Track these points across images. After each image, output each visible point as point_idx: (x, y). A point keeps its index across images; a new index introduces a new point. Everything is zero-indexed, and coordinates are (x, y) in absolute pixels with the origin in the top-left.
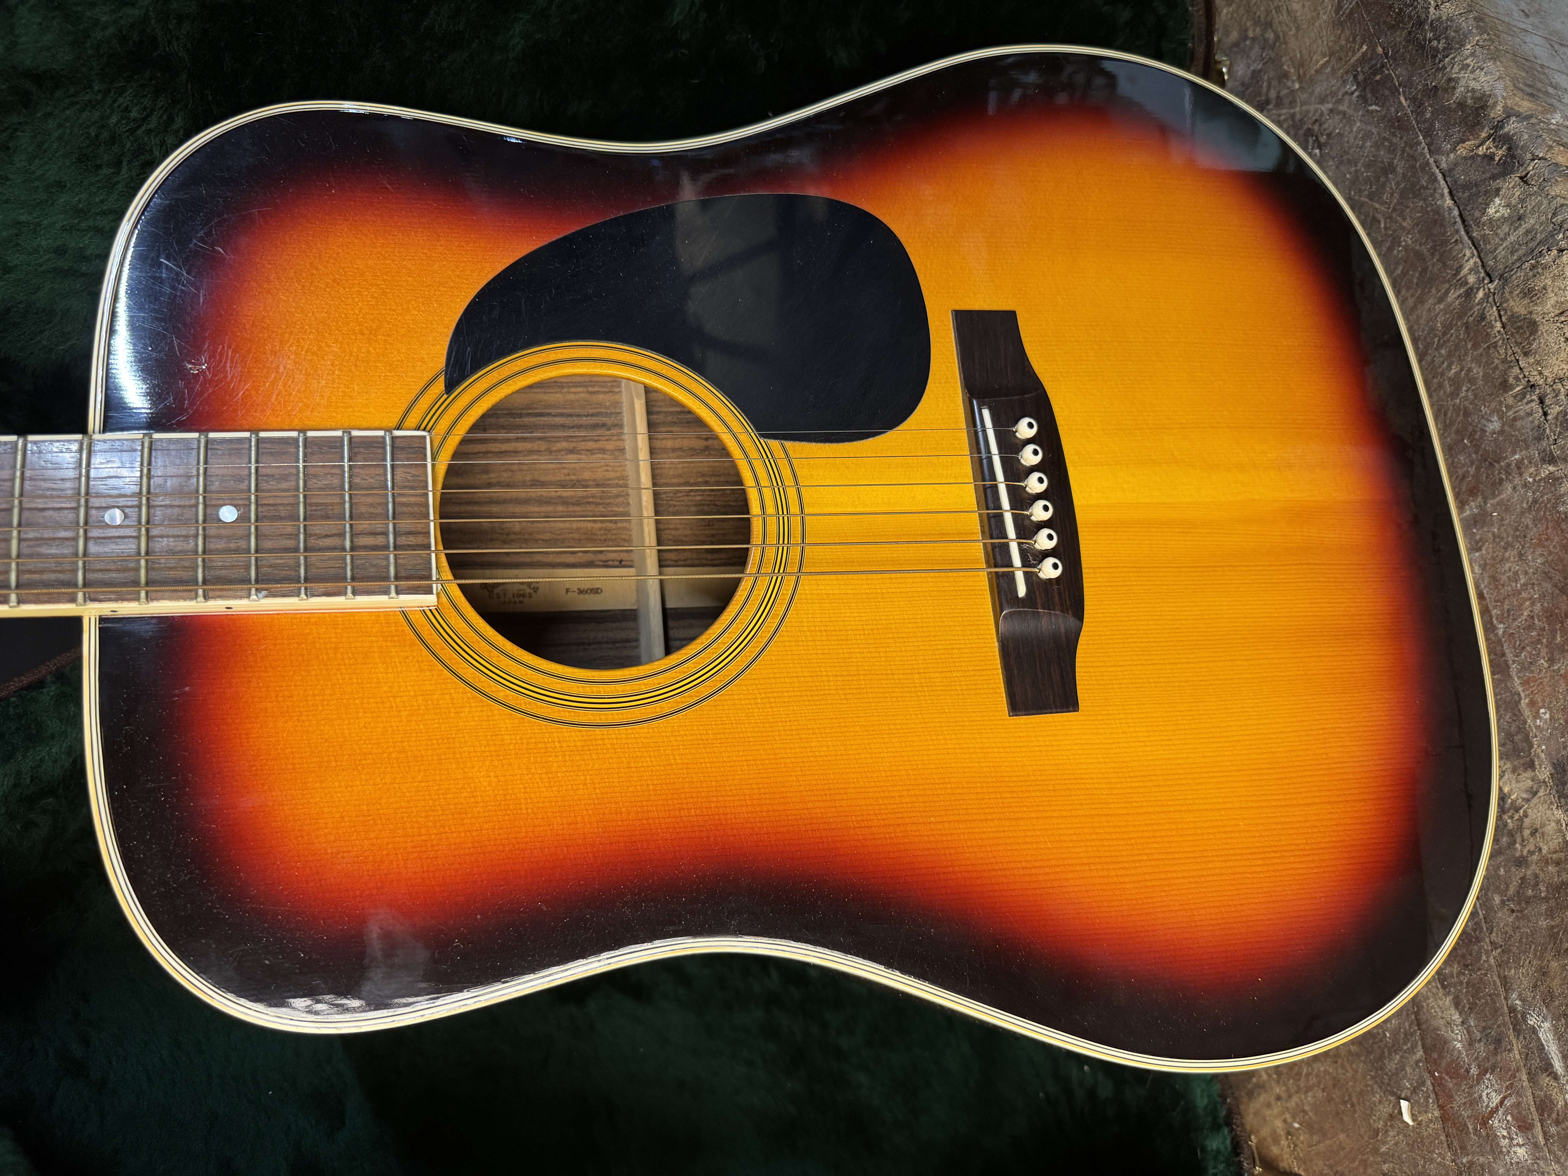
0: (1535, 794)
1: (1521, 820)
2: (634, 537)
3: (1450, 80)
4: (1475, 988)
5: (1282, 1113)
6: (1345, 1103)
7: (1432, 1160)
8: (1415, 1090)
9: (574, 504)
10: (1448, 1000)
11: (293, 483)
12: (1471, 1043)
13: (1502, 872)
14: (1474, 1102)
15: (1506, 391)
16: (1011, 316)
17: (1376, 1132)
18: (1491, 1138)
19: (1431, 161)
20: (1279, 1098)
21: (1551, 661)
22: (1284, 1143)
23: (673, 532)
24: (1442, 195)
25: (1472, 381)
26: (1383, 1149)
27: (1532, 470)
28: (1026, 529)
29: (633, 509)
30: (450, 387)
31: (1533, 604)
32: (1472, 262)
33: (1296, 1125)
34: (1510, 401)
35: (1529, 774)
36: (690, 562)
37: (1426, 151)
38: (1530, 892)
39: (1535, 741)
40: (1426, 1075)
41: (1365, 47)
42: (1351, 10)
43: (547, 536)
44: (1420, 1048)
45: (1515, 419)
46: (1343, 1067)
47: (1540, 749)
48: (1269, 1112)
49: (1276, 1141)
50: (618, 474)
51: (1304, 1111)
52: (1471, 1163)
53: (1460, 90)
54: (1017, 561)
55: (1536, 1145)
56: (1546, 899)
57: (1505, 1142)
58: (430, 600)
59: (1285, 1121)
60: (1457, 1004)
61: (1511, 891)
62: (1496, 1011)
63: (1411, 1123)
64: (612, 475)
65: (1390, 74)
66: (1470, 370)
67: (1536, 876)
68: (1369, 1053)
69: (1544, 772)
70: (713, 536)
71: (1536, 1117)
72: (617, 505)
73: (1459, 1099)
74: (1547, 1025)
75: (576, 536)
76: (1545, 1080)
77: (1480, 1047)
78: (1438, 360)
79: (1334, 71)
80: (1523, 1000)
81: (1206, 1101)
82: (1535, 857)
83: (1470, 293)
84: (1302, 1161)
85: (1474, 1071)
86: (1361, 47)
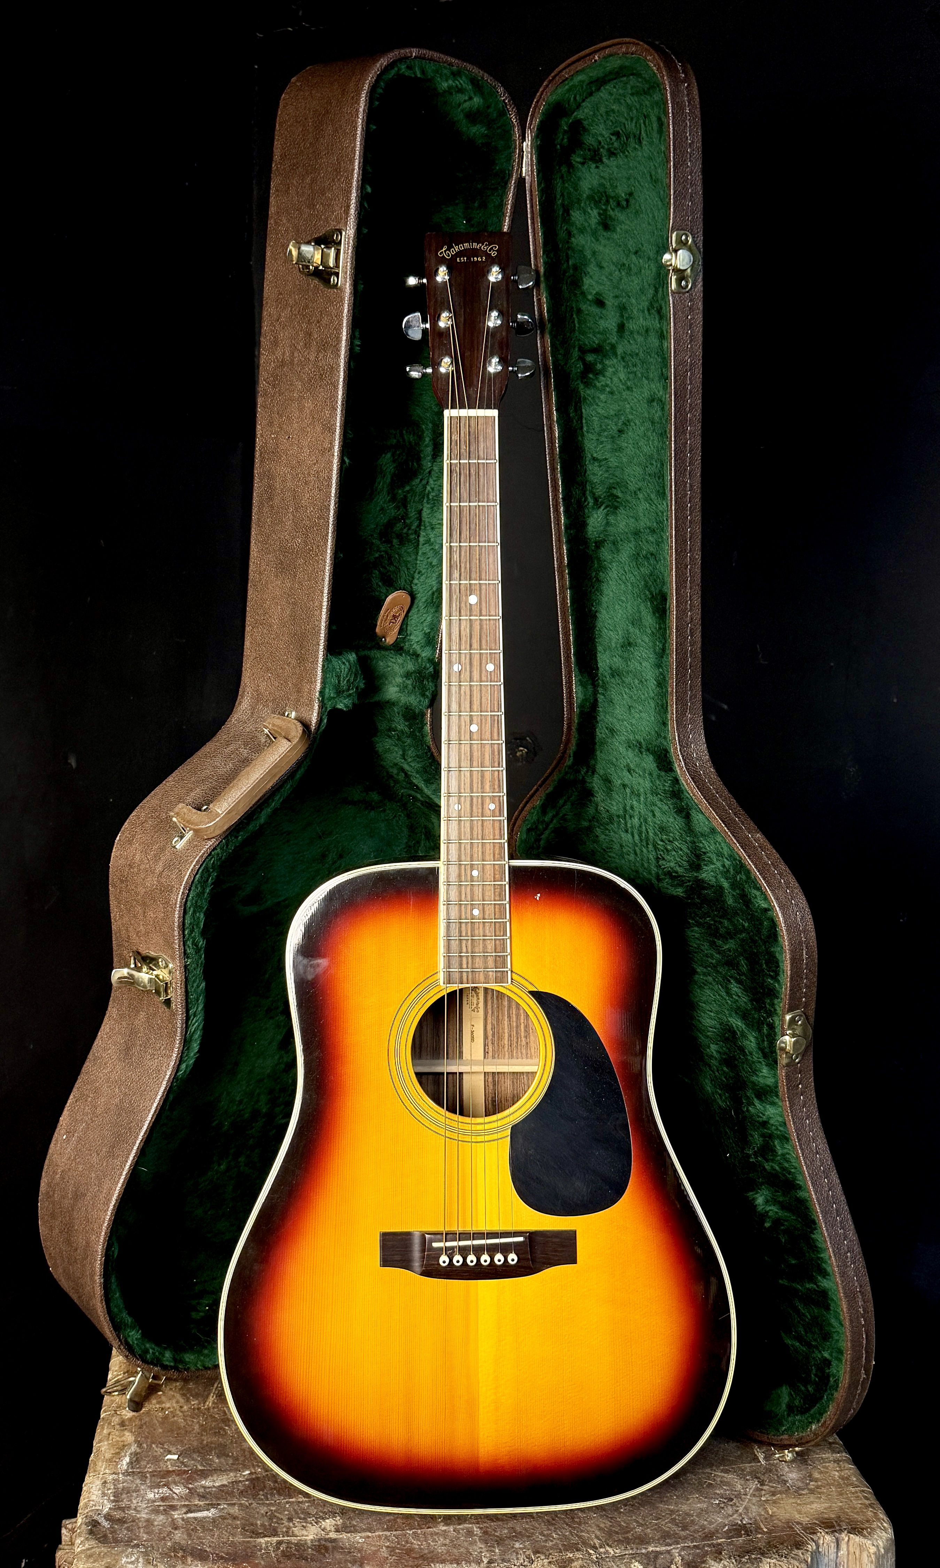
0: (323, 1530)
1: (311, 1523)
2: (500, 1060)
3: (721, 1560)
4: (231, 1494)
5: (173, 1407)
6: (177, 1434)
7: (148, 1463)
8: (183, 1463)
9: (517, 1031)
10: (225, 1482)
11: (488, 934)
12: (204, 1487)
13: (286, 1513)
14: (175, 1483)
15: (533, 1552)
16: (574, 1261)
17: (163, 1444)
18: (158, 1486)
19: (679, 1546)
20: (181, 1407)
21: (388, 1547)
22: (158, 1406)
23: (503, 1080)
24: (656, 1547)
25: (546, 1541)
26: (153, 1446)
27: (488, 1555)
28: (464, 1252)
29: (514, 1061)
30: (532, 993)
31: (418, 1545)
32: (612, 1553)
33: (167, 1412)
34: (527, 1553)
35: (333, 1529)
36: (487, 1088)
37: (686, 1545)
38: (274, 1520)
39: (349, 1535)
40: (190, 1468)
41: (765, 1530)
42: (793, 1528)
43: (500, 1017)
44: (203, 1468)
45: (517, 1553)
46: (196, 1436)
47: (344, 1536)
48: (174, 1401)
49: (159, 1403)
50: (533, 1054)
51: (174, 1417)
52: (147, 1477)
53: (713, 1563)
54: (449, 1244)
55: (154, 1501)
56: (270, 1525)
57: (156, 1491)
58: (442, 983)
59: (169, 1408)
60: (223, 1485)
61: (275, 1514)
62: (218, 1499)
63: (166, 1458)
64: (533, 1051)
65: (741, 1537)
66: (552, 1541)
67: (283, 1524)
68: (202, 1448)
69: (333, 1535)
70: (501, 1102)
71: (167, 1504)
72: (517, 1052)
73: (177, 1479)
74: (210, 1515)
75: (501, 1031)
76: (184, 1510)
77: (202, 1490)
78: (564, 1531)
79: (760, 1515)
80: (223, 1509)
81: (187, 1360)
82: (291, 1525)
83: (594, 1548)
84: (148, 1413)
85: (190, 1486)
86: (766, 1528)
